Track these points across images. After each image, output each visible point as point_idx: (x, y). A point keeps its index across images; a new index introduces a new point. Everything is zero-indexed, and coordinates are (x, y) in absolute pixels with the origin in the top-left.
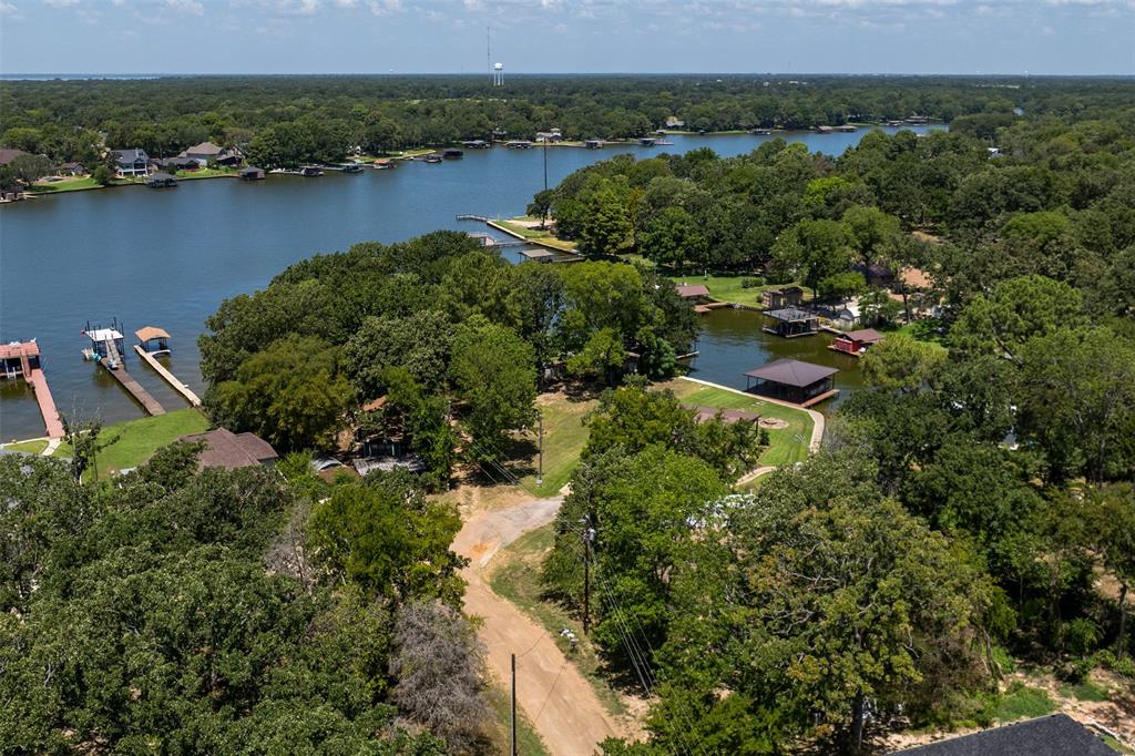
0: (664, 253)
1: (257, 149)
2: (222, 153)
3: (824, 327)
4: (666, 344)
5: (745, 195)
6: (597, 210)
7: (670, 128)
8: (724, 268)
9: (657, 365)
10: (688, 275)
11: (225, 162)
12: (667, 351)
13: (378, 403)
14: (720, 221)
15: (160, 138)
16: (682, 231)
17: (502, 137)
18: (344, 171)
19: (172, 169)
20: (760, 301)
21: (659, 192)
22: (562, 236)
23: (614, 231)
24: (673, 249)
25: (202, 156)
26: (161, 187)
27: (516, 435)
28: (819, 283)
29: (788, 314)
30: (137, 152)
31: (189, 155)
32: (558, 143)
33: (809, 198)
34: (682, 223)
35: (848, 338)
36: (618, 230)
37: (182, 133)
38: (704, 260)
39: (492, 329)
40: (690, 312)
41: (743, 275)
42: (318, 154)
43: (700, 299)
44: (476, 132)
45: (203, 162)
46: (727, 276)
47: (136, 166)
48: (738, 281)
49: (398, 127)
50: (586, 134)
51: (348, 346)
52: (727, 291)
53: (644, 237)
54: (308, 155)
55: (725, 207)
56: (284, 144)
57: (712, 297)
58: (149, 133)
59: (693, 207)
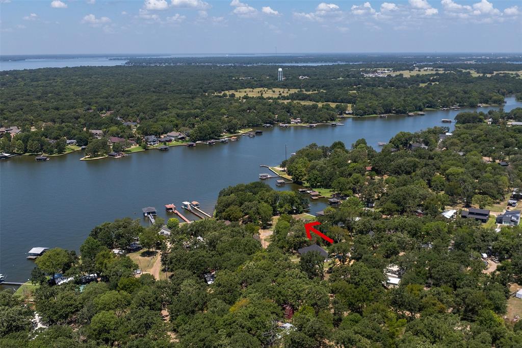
0: (312, 182)
1: (192, 135)
2: (179, 135)
6: (297, 170)
7: (347, 114)
9: (299, 211)
10: (318, 188)
11: (181, 139)
13: (247, 216)
15: (159, 131)
16: (316, 177)
18: (221, 142)
20: (331, 196)
22: (289, 175)
23: (301, 176)
24: (314, 181)
25: (172, 136)
27: (269, 223)
29: (333, 200)
30: (153, 136)
31: (168, 136)
32: (299, 124)
37: (165, 127)
39: (265, 204)
42: (212, 135)
43: (317, 195)
44: (268, 120)
45: (173, 139)
46: (328, 188)
47: (153, 142)
49: (239, 122)
50: (310, 121)
51: (242, 207)
52: (326, 193)
54: (209, 136)
56: (201, 133)
57: (320, 195)
58: (155, 129)
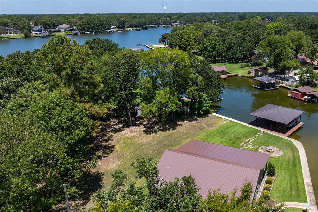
0: (208, 53)
1: (79, 25)
2: (69, 27)
3: (281, 85)
4: (205, 96)
5: (241, 31)
6: (182, 38)
8: (233, 60)
9: (200, 108)
10: (218, 63)
11: (70, 30)
12: (205, 100)
14: (231, 40)
15: (48, 22)
16: (215, 44)
17: (162, 25)
18: (108, 33)
19: (51, 32)
20: (249, 73)
21: (207, 30)
23: (188, 45)
24: (212, 52)
25: (63, 28)
26: (45, 37)
28: (278, 64)
29: (265, 79)
30: (40, 26)
31: (59, 28)
32: (179, 26)
33: (268, 31)
34: (216, 41)
35: (298, 91)
36: (190, 45)
37: (58, 21)
38: (224, 57)
40: (218, 78)
41: (241, 63)
42: (100, 27)
43: (223, 72)
44: (154, 23)
45: (63, 30)
46: (234, 63)
48: (239, 65)
49: (127, 20)
50: (187, 23)
52: (235, 69)
53: (200, 47)
54: (96, 28)
55: (233, 35)
56: (89, 24)
57: (228, 72)
58: (45, 21)
59: (220, 35)
